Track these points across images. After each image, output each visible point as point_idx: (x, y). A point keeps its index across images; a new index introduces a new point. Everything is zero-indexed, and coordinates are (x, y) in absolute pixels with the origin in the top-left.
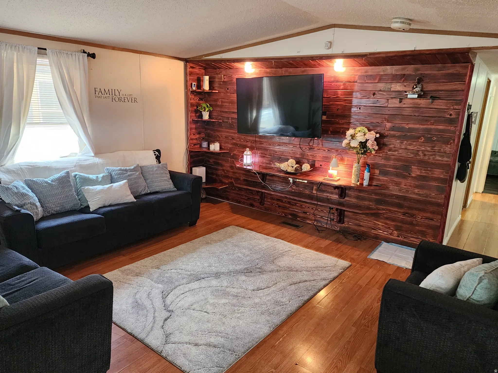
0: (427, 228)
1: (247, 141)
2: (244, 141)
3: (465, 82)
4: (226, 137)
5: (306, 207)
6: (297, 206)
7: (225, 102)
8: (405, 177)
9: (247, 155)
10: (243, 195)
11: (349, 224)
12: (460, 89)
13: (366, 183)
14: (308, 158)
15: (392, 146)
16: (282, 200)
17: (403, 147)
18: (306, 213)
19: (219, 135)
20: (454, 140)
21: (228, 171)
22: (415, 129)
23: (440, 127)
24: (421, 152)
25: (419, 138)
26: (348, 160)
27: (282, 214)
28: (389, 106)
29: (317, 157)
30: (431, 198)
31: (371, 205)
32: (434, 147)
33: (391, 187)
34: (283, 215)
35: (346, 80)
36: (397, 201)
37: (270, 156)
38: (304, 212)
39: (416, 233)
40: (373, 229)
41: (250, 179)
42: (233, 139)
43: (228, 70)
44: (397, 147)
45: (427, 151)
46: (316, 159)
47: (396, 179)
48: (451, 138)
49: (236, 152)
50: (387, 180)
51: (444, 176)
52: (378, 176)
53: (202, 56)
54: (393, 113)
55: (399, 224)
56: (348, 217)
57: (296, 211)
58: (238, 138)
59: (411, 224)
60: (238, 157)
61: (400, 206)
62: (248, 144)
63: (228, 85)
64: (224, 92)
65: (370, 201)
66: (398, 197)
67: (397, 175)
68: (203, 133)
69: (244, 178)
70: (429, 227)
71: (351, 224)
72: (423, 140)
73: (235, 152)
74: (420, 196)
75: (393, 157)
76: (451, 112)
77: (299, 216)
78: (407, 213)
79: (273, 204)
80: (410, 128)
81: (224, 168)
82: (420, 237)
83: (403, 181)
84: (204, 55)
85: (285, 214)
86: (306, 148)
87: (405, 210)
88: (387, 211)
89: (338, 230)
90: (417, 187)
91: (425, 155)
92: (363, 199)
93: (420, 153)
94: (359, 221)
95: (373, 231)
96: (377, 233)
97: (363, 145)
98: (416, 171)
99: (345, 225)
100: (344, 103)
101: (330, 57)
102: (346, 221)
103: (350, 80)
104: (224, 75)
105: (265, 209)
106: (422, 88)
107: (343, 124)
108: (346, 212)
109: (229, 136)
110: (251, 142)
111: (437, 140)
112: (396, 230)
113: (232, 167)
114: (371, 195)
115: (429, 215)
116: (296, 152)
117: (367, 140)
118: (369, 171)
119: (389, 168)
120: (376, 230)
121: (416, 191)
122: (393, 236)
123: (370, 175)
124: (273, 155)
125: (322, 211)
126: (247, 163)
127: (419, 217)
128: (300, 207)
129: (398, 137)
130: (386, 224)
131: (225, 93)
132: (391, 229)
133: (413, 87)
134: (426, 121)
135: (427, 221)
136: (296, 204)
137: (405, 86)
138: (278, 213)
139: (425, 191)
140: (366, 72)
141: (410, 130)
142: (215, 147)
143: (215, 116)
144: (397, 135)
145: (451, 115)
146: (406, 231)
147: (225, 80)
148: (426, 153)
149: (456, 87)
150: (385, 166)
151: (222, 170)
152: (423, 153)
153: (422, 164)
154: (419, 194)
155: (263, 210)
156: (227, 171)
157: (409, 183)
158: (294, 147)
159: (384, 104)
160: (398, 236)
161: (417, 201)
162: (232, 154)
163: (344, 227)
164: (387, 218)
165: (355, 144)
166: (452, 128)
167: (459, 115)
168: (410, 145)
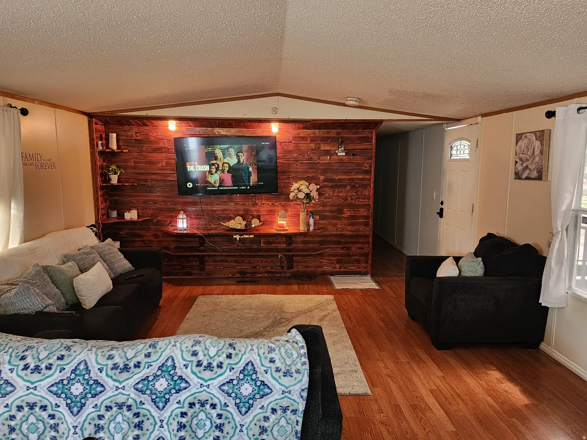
0: (360, 257)
1: (176, 204)
2: (171, 204)
3: (372, 143)
4: (144, 202)
5: (255, 261)
6: (246, 263)
7: (139, 163)
8: (340, 218)
9: (183, 219)
10: (176, 265)
11: (299, 268)
12: (369, 148)
13: (312, 228)
14: (252, 213)
15: (327, 195)
16: (228, 260)
17: (335, 195)
18: (255, 267)
19: (133, 201)
20: (370, 186)
21: (151, 241)
22: (343, 179)
23: (360, 177)
24: (349, 197)
25: (346, 186)
26: (292, 211)
27: (228, 275)
28: (321, 162)
29: (262, 212)
30: (360, 232)
31: (316, 247)
32: (358, 192)
33: (330, 228)
34: (230, 275)
35: (282, 140)
36: (335, 239)
37: (208, 216)
38: (253, 267)
39: (353, 262)
40: (320, 267)
41: (183, 245)
42: (155, 203)
43: (141, 127)
44: (331, 195)
45: (353, 196)
46: (261, 214)
47: (333, 221)
48: (368, 185)
49: (161, 218)
50: (326, 223)
51: (367, 213)
52: (318, 221)
53: (117, 111)
54: (324, 168)
55: (340, 258)
56: (297, 261)
57: (244, 269)
58: (162, 202)
59: (349, 255)
60: (164, 222)
61: (339, 243)
62: (177, 206)
63: (143, 144)
64: (137, 151)
65: (315, 243)
66: (336, 236)
67: (334, 218)
68: (108, 201)
69: (175, 245)
70: (361, 255)
71: (300, 267)
72: (349, 188)
73: (159, 218)
74: (352, 232)
75: (329, 204)
76: (366, 165)
77: (248, 272)
78: (345, 248)
79: (216, 267)
80: (339, 179)
81: (145, 239)
82: (356, 265)
83: (339, 222)
84: (119, 110)
85: (232, 275)
86: (249, 204)
87: (343, 245)
88: (330, 249)
89: (288, 276)
90: (349, 225)
91: (352, 199)
92: (308, 242)
94: (307, 263)
95: (320, 269)
96: (323, 270)
97: (308, 196)
98: (347, 213)
99: (295, 269)
100: (282, 161)
102: (295, 266)
104: (136, 133)
105: (207, 274)
106: (346, 147)
107: (283, 179)
108: (295, 257)
109: (148, 201)
110: (182, 204)
111: (359, 187)
112: (338, 263)
113: (156, 235)
114: (315, 238)
115: (360, 245)
116: (239, 209)
117: (311, 192)
118: (313, 218)
119: (326, 213)
120: (322, 267)
121: (349, 228)
122: (336, 269)
123: (314, 221)
124: (211, 215)
125: (272, 261)
126: (184, 227)
127: (353, 249)
128: (248, 263)
129: (331, 187)
130: (329, 260)
131: (139, 153)
132: (334, 264)
133: (339, 147)
134: (350, 172)
135: (359, 251)
136: (244, 261)
137: (331, 146)
138: (224, 275)
139: (355, 227)
140: (298, 134)
141: (340, 180)
142: (131, 215)
143: (124, 179)
144: (329, 185)
145: (366, 167)
146: (346, 263)
147: (138, 138)
149: (366, 146)
150: (323, 211)
151: (141, 241)
152: (350, 198)
153: (351, 206)
154: (352, 230)
155: (205, 276)
156: (148, 241)
157: (343, 223)
158: (236, 204)
159: (316, 161)
160: (340, 268)
161: (351, 236)
162: (155, 221)
163: (294, 272)
164: (329, 255)
165: (301, 196)
166: (368, 177)
167: (371, 167)
168: (341, 192)
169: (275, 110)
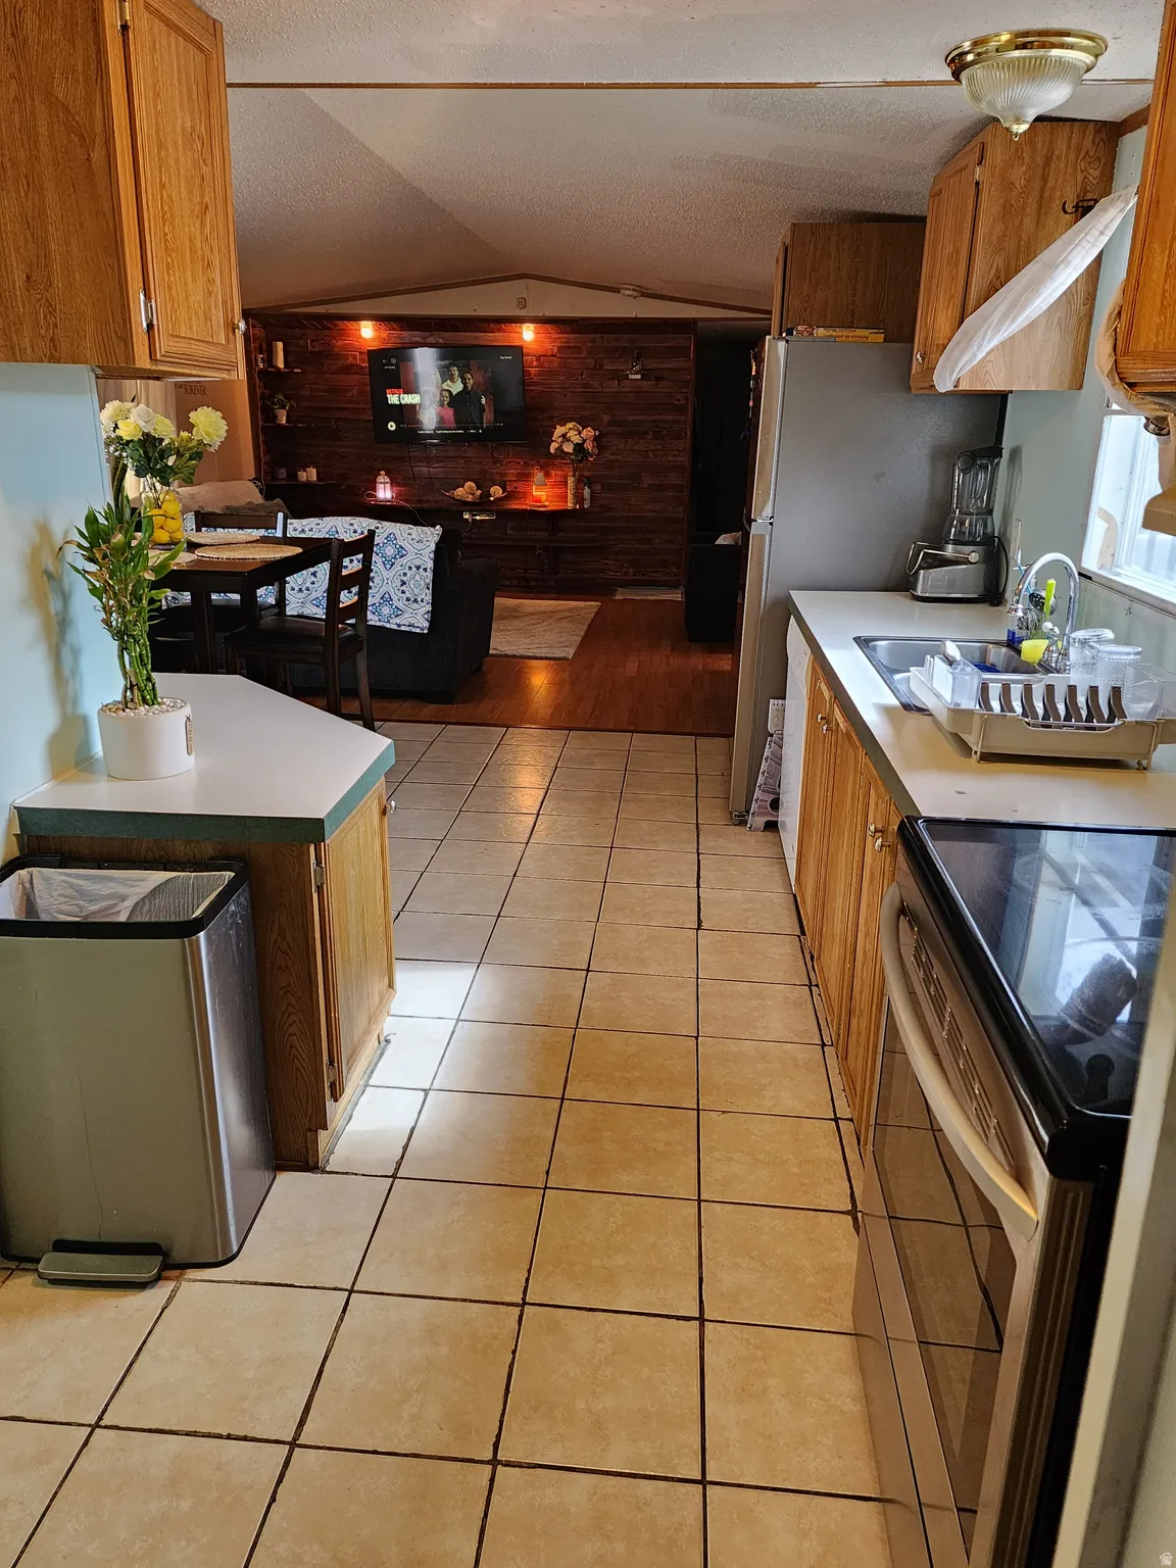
0: (667, 556)
1: (374, 459)
2: (367, 459)
3: (690, 358)
4: (326, 456)
7: (319, 390)
8: (635, 489)
9: (385, 484)
11: (569, 572)
12: (683, 367)
13: (587, 505)
14: (493, 478)
17: (628, 448)
19: (310, 453)
20: (686, 434)
22: (640, 421)
23: (670, 417)
24: (650, 452)
25: (646, 433)
26: (556, 475)
28: (603, 391)
29: (508, 475)
30: (668, 513)
32: (664, 444)
33: (619, 505)
35: (540, 353)
36: (628, 525)
39: (656, 566)
40: (601, 572)
42: (344, 457)
43: (320, 332)
44: (620, 448)
45: (657, 450)
46: (506, 479)
47: (624, 494)
48: (682, 431)
49: (352, 483)
50: (612, 497)
51: (680, 481)
53: (282, 307)
54: (610, 401)
55: (635, 557)
56: (565, 562)
58: (354, 456)
59: (649, 553)
60: (356, 489)
61: (633, 531)
62: (376, 463)
63: (323, 359)
64: (314, 372)
66: (629, 519)
67: (624, 488)
68: (274, 452)
70: (670, 553)
72: (651, 436)
73: (350, 483)
74: (655, 513)
75: (616, 463)
76: (679, 397)
78: (642, 540)
80: (633, 420)
83: (633, 495)
86: (488, 463)
87: (640, 535)
88: (617, 542)
89: (551, 585)
90: (652, 501)
91: (655, 455)
93: (650, 454)
95: (602, 576)
96: (606, 577)
97: (579, 447)
98: (647, 480)
99: (562, 575)
101: (521, 320)
102: (562, 569)
103: (544, 353)
104: (312, 341)
106: (643, 365)
107: (542, 420)
109: (333, 454)
110: (382, 459)
111: (667, 435)
112: (632, 566)
115: (668, 537)
117: (584, 441)
118: (589, 488)
119: (612, 479)
120: (605, 572)
121: (651, 507)
122: (629, 576)
123: (591, 493)
126: (387, 497)
127: (657, 542)
129: (621, 435)
130: (617, 560)
131: (317, 374)
132: (625, 567)
133: (633, 365)
134: (652, 409)
135: (667, 546)
137: (620, 363)
139: (661, 505)
140: (567, 342)
141: (634, 423)
142: (308, 475)
143: (296, 416)
144: (618, 432)
145: (679, 400)
146: (644, 565)
147: (316, 349)
148: (657, 453)
149: (678, 364)
150: (607, 477)
153: (654, 468)
154: (655, 510)
157: (640, 497)
158: (467, 461)
159: (597, 388)
160: (635, 575)
161: (653, 520)
162: (342, 487)
163: (561, 579)
164: (617, 552)
165: (568, 448)
166: (681, 418)
167: (687, 400)
168: (636, 443)
169: (522, 302)
